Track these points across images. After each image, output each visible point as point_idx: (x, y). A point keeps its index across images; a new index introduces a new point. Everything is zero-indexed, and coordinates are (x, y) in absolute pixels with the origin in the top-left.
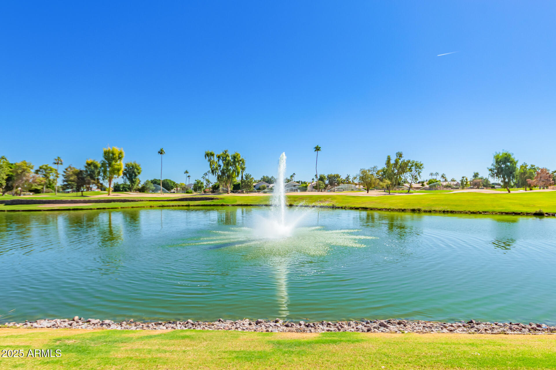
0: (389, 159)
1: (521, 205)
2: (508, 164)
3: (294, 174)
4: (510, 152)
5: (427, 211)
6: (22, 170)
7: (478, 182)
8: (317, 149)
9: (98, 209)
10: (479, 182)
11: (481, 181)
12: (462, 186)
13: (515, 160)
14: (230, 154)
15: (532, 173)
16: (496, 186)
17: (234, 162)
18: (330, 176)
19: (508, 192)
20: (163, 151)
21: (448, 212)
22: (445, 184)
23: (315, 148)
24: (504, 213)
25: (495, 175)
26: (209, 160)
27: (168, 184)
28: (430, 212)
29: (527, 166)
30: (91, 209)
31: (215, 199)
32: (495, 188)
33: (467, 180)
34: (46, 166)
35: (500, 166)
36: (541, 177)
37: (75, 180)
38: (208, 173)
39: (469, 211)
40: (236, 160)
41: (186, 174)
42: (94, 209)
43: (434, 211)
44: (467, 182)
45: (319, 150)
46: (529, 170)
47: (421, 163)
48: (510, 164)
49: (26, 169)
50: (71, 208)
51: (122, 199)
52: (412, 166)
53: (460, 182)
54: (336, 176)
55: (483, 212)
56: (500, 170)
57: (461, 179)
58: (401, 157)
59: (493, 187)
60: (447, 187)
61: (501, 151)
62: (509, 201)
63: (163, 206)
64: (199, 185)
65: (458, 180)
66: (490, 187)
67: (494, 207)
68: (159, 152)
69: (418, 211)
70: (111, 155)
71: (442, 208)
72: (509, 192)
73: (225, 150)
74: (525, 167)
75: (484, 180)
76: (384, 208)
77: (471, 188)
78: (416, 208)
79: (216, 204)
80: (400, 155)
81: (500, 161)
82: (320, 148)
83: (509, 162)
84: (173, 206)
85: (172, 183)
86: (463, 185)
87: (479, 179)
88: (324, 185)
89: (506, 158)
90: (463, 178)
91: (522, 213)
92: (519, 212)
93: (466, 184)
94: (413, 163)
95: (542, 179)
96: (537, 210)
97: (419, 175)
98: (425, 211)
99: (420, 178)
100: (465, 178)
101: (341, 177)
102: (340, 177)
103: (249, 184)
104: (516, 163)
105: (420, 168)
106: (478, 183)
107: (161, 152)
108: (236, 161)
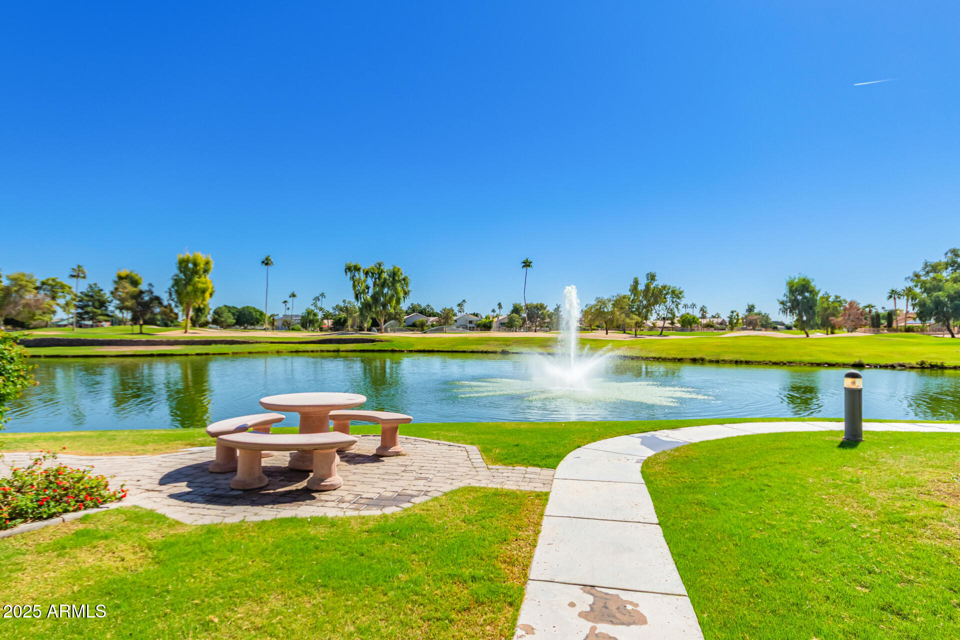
0: (636, 282)
1: (834, 353)
2: (807, 294)
3: (464, 301)
4: (809, 277)
5: (712, 361)
6: (19, 287)
7: (754, 320)
8: (527, 264)
9: (198, 354)
10: (756, 320)
11: (759, 318)
12: (730, 326)
13: (817, 289)
14: (387, 268)
15: (837, 307)
16: (779, 327)
17: (394, 282)
18: (529, 307)
19: (805, 336)
20: (270, 260)
21: (741, 362)
22: (704, 321)
23: (523, 263)
24: (815, 363)
25: (789, 310)
26: (353, 278)
27: (252, 315)
28: (717, 362)
29: (830, 297)
30: (187, 355)
31: (378, 341)
32: (778, 330)
33: (738, 315)
34: (54, 280)
35: (796, 297)
36: (849, 315)
37: (134, 306)
38: (320, 298)
39: (770, 362)
40: (397, 278)
41: (292, 298)
42: (192, 355)
43: (723, 360)
44: (738, 320)
45: (529, 266)
46: (833, 303)
47: (681, 290)
48: (810, 295)
49: (26, 286)
50: (155, 353)
51: (228, 339)
52: (667, 293)
53: (727, 320)
54: (539, 306)
55: (788, 362)
56: (795, 303)
57: (729, 314)
58: (654, 280)
59: (775, 329)
60: (709, 326)
61: (797, 276)
62: (819, 348)
63: (297, 352)
64: (311, 317)
65: (725, 317)
66: (771, 327)
67: (801, 356)
68: (263, 262)
69: (701, 361)
70: (191, 265)
71: (733, 357)
72: (808, 336)
73: (378, 261)
74: (827, 299)
75: (763, 316)
76: (651, 356)
77: (743, 329)
78: (697, 356)
79: (383, 349)
80: (652, 277)
81: (796, 290)
82: (531, 262)
83: (808, 292)
84: (312, 351)
85: (258, 313)
86: (732, 324)
87: (756, 314)
88: (520, 320)
89: (803, 286)
90: (732, 312)
91: (837, 364)
92: (834, 362)
93: (736, 323)
94: (669, 289)
95: (851, 317)
96: (857, 360)
97: (677, 308)
98: (711, 362)
99: (679, 313)
100: (735, 314)
101: (547, 309)
102: (545, 308)
103: (398, 316)
104: (817, 294)
105: (679, 298)
106: (754, 322)
107: (267, 262)
108: (396, 280)
